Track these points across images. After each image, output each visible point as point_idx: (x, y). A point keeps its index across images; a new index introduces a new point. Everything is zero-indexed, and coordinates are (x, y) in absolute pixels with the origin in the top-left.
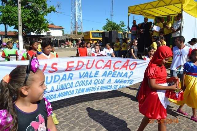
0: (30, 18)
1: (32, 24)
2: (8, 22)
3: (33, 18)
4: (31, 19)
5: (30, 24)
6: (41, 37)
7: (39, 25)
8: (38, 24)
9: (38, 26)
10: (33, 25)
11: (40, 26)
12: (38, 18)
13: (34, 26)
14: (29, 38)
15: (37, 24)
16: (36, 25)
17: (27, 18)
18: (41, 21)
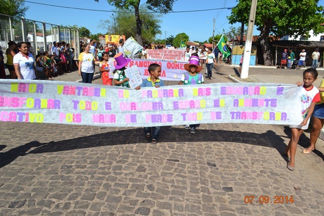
0: (286, 6)
1: (287, 18)
2: (245, 16)
3: (291, 6)
4: (287, 9)
5: (283, 19)
6: (302, 45)
7: (301, 20)
8: (299, 18)
9: (299, 23)
10: (290, 20)
11: (303, 22)
12: (303, 5)
13: (290, 22)
14: (277, 46)
15: (296, 17)
16: (295, 20)
17: (280, 7)
18: (307, 11)
